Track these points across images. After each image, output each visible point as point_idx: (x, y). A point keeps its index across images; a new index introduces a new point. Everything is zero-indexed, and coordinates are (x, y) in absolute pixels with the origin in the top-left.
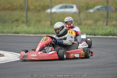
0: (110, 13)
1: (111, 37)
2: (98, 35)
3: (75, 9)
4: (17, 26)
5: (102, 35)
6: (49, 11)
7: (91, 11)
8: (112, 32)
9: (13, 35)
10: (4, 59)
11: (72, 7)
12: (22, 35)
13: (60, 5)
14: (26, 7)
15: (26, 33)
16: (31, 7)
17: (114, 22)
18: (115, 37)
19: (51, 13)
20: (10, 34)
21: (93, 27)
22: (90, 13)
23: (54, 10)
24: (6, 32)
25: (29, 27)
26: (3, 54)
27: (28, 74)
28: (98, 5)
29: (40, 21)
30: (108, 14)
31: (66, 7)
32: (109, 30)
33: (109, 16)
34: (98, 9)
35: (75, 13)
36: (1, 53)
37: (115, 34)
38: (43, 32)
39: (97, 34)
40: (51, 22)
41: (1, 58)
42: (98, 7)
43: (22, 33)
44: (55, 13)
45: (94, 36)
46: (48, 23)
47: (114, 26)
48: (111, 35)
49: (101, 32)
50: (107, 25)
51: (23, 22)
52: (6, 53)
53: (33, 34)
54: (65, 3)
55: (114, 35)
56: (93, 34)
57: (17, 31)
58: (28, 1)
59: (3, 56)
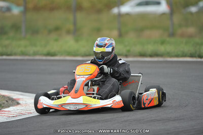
3: (163, 8)
4: (56, 40)
6: (115, 11)
7: (194, 9)
9: (44, 58)
10: (18, 111)
11: (159, 3)
12: (62, 58)
15: (69, 54)
16: (86, 4)
19: (120, 15)
20: (37, 57)
21: (197, 40)
22: (191, 13)
23: (125, 9)
24: (31, 52)
26: (19, 99)
29: (99, 30)
31: (147, 4)
35: (164, 14)
36: (14, 97)
41: (11, 109)
43: (61, 55)
44: (128, 14)
45: (199, 60)
46: (115, 33)
51: (68, 32)
52: (24, 97)
53: (83, 56)
56: (197, 55)
57: (52, 51)
59: (18, 104)
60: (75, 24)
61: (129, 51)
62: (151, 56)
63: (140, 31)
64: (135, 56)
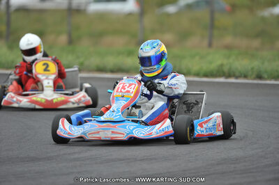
0: (217, 16)
1: (222, 80)
5: (197, 75)
7: (171, 9)
8: (226, 69)
17: (228, 40)
18: (232, 80)
22: (168, 15)
30: (212, 19)
32: (219, 62)
33: (217, 23)
34: (189, 6)
35: (130, 14)
37: (234, 73)
40: (70, 36)
47: (229, 48)
48: (220, 76)
49: (195, 68)
50: (210, 45)
55: (229, 76)
60: (8, 24)
61: (82, 63)
62: (112, 71)
63: (97, 36)
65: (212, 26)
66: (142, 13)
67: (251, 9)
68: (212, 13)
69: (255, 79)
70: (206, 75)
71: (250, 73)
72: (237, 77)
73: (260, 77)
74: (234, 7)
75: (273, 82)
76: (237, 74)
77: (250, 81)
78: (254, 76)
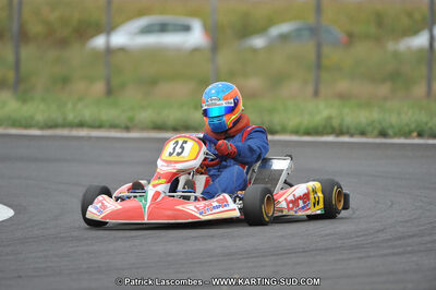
0: (326, 50)
1: (331, 138)
2: (284, 130)
3: (196, 37)
5: (296, 132)
6: (99, 42)
7: (259, 42)
8: (336, 123)
11: (187, 29)
13: (143, 22)
14: (15, 27)
15: (15, 123)
16: (35, 28)
17: (343, 85)
18: (346, 139)
19: (109, 51)
22: (255, 51)
23: (119, 38)
25: (24, 101)
27: (20, 277)
28: (283, 21)
29: (65, 81)
30: (319, 56)
31: (163, 28)
32: (325, 113)
33: (325, 62)
34: (284, 38)
35: (196, 50)
37: (348, 128)
38: (77, 121)
39: (278, 128)
40: (108, 83)
42: (285, 28)
44: (122, 50)
46: (99, 87)
47: (343, 97)
48: (328, 134)
49: (293, 122)
50: (316, 93)
53: (41, 128)
54: (162, 13)
55: (340, 133)
58: (20, 4)
60: (17, 65)
61: (131, 119)
64: (144, 128)
65: (319, 66)
66: (215, 47)
67: (378, 40)
68: (319, 46)
69: (377, 136)
70: (308, 133)
71: (370, 129)
72: (352, 136)
73: (383, 134)
74: (351, 38)
75: (402, 141)
76: (352, 131)
77: (370, 140)
78: (376, 132)
